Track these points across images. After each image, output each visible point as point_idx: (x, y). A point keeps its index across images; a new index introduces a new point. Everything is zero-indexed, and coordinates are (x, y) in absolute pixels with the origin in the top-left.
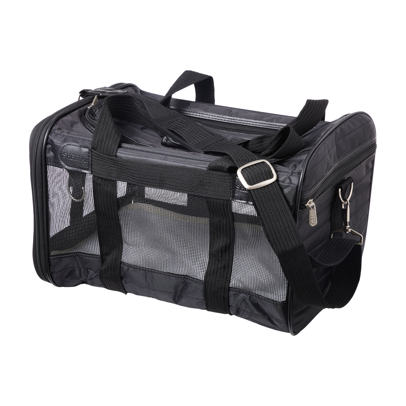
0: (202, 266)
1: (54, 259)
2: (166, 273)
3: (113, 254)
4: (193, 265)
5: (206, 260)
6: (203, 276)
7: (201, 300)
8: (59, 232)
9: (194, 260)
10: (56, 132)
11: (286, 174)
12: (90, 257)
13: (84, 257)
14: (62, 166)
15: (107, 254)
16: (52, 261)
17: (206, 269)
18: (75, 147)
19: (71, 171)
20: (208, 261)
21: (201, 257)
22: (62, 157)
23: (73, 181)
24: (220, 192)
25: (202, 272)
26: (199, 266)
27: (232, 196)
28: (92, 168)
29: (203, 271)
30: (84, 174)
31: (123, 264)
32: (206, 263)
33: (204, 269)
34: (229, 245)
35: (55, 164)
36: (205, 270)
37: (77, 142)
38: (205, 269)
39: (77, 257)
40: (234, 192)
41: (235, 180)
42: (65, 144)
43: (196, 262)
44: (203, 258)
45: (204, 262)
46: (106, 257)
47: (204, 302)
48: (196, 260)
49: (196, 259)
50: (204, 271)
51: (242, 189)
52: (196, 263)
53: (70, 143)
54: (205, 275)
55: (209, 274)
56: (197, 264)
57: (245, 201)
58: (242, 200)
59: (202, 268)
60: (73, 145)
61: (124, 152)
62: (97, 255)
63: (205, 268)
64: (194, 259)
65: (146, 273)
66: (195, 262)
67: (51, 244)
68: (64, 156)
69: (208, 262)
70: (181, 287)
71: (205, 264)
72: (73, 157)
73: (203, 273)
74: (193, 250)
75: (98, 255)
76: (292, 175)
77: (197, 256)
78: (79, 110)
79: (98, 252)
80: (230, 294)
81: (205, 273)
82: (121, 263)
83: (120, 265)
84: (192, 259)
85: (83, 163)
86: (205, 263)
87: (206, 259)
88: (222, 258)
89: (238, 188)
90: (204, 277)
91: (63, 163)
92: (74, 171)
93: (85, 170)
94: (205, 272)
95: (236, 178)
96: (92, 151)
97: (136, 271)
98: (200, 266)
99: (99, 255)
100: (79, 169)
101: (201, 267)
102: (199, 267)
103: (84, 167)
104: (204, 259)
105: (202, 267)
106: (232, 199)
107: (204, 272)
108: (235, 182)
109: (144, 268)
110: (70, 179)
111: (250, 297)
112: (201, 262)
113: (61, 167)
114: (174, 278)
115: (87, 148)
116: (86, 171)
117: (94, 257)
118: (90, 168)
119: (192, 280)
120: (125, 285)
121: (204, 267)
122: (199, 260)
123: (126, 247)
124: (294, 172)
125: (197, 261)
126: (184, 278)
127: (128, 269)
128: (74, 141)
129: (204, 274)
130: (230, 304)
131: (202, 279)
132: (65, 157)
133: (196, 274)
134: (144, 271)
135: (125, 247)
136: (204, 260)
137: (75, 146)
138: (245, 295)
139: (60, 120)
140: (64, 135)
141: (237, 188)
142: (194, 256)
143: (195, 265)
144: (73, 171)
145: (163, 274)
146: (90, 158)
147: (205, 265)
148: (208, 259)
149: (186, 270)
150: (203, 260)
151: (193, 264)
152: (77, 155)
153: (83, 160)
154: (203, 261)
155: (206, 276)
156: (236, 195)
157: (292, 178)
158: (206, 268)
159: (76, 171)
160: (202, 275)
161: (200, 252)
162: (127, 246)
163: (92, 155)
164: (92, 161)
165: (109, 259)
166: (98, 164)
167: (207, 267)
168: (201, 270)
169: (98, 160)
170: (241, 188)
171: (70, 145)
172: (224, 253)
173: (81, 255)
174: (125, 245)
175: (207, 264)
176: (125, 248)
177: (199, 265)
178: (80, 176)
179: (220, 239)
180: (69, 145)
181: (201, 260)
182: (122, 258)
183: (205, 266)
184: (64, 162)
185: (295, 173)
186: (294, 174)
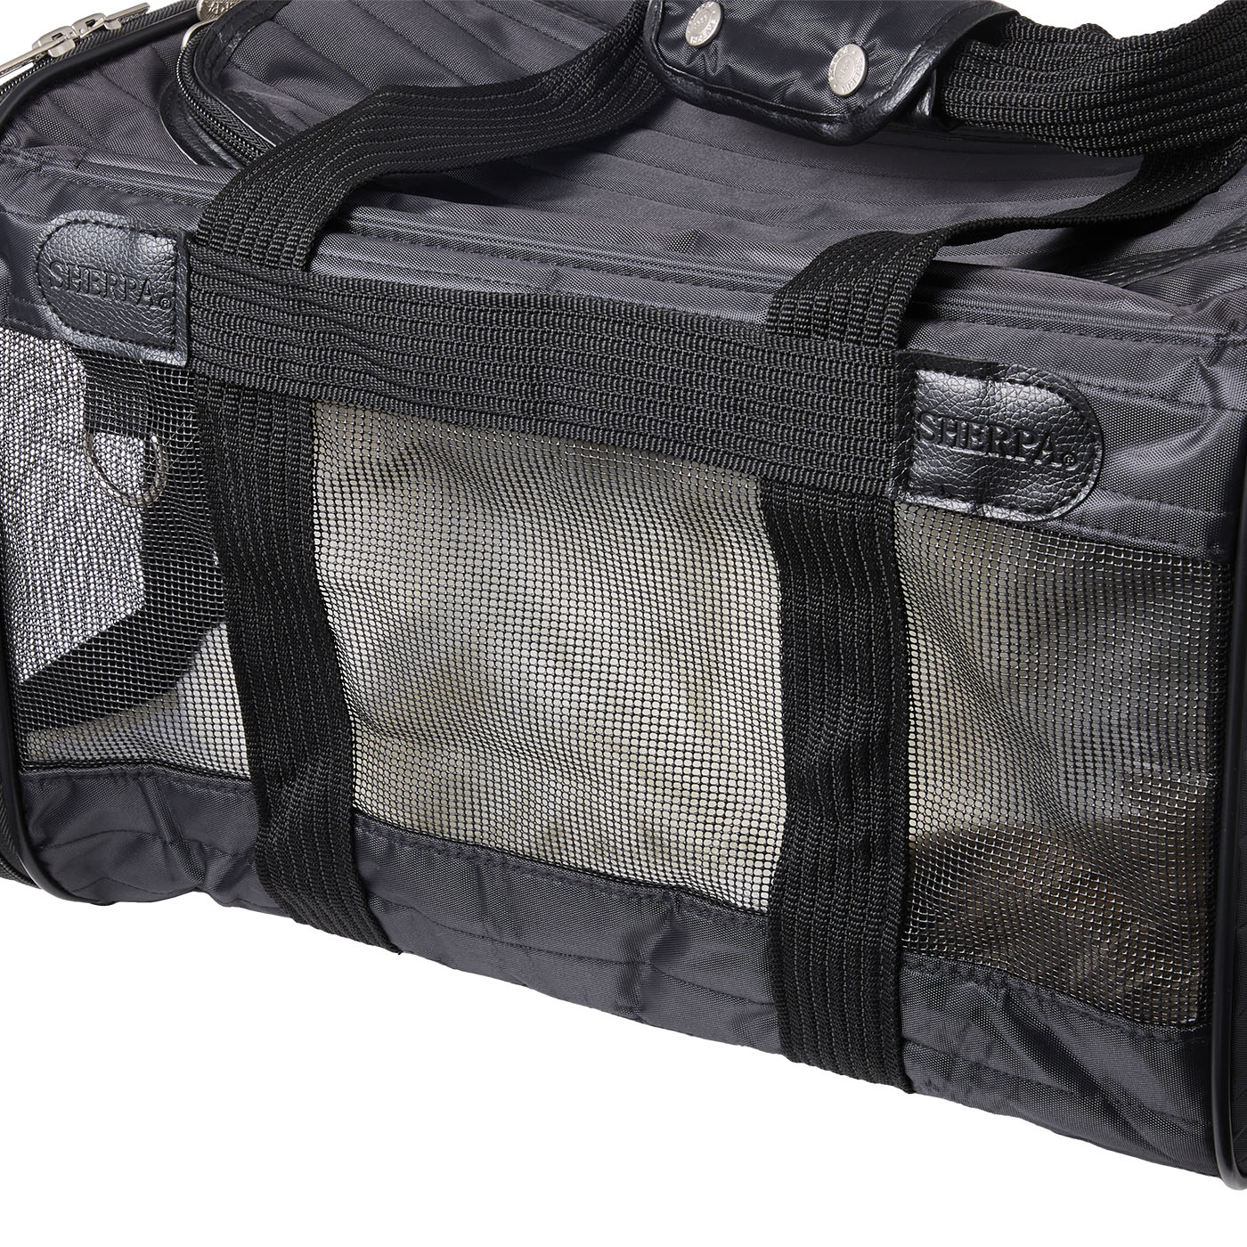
0: (753, 840)
1: (42, 779)
2: (576, 870)
3: (311, 776)
4: (708, 835)
5: (774, 811)
6: (761, 891)
7: (756, 1008)
8: (55, 663)
9: (712, 812)
10: (20, 160)
11: (1188, 350)
12: (207, 785)
13: (178, 785)
14: (48, 327)
15: (287, 774)
16: (32, 788)
17: (774, 854)
18: (109, 230)
19: (92, 352)
20: (783, 813)
21: (749, 792)
22: (44, 282)
23: (106, 404)
24: (832, 455)
25: (758, 872)
26: (739, 843)
27: (897, 472)
28: (190, 340)
29: (759, 864)
30: (154, 370)
31: (366, 824)
32: (772, 826)
33: (765, 853)
34: (884, 737)
35: (15, 321)
36: (773, 862)
37: (116, 209)
38: (769, 857)
39: (149, 784)
40: (906, 457)
41: (914, 386)
42: (61, 220)
43: (724, 817)
44: (758, 801)
45: (765, 818)
46: (281, 787)
47: (774, 1016)
48: (725, 809)
49: (721, 805)
50: (768, 865)
51: (951, 436)
52: (723, 825)
53: (84, 214)
54: (770, 885)
55: (792, 881)
56: (727, 829)
57: (964, 501)
58: (951, 497)
59: (756, 852)
60: (97, 223)
61: (347, 255)
62: (239, 778)
63: (770, 850)
64: (712, 804)
65: (478, 869)
66: (719, 820)
67: (28, 707)
68: (52, 282)
69: (782, 821)
70: (653, 941)
71: (768, 830)
72: (100, 285)
73: (763, 877)
74: (707, 757)
75: (242, 779)
76: (1218, 359)
77: (727, 787)
78: (155, 52)
79: (241, 764)
80: (903, 979)
81: (771, 877)
82: (353, 821)
83: (353, 832)
84: (703, 803)
85: (147, 315)
86: (769, 822)
87: (775, 803)
88: (852, 803)
89: (930, 432)
90: (765, 895)
91: (49, 315)
92: (106, 355)
93: (155, 347)
94: (771, 869)
95: (916, 377)
96: (189, 254)
97: (430, 862)
98: (743, 839)
99: (246, 779)
100: (130, 346)
101: (752, 847)
102: (742, 847)
103: (155, 331)
104: (762, 806)
105: (756, 844)
106: (895, 493)
107: (767, 873)
108: (914, 397)
109: (466, 843)
110: (94, 394)
111: (1007, 998)
112: (751, 820)
113: (45, 333)
114: (614, 897)
115: (167, 234)
116: (163, 354)
117: (223, 786)
118: (181, 339)
119: (707, 910)
120: (385, 919)
121: (766, 845)
122: (739, 807)
123: (372, 744)
124: (1231, 338)
125: (729, 814)
126: (666, 898)
127: (391, 848)
128: (102, 205)
129: (766, 881)
130: (908, 1030)
131: (760, 905)
132: (60, 285)
133: (723, 881)
134: (468, 858)
135: (366, 742)
136: (766, 810)
137: (109, 226)
138: (983, 990)
139: (45, 99)
140: (56, 177)
141: (921, 435)
142: (714, 789)
143: (717, 836)
144: (100, 353)
145: (561, 879)
146: (182, 288)
147: (771, 834)
148: (784, 805)
149: (670, 860)
150: (757, 808)
151: (709, 827)
152: (116, 273)
153: (147, 298)
154: (761, 813)
155: (777, 892)
156: (920, 469)
157: (1219, 371)
158: (778, 851)
159: (113, 357)
160: (756, 888)
161: (742, 768)
162: (372, 738)
163: (190, 269)
164: (189, 304)
165: (295, 796)
166: (220, 313)
167: (779, 843)
168: (750, 863)
169: (222, 295)
170: (942, 432)
171: (85, 222)
172: (859, 781)
173: (167, 775)
174: (366, 735)
175: (781, 828)
176: (365, 749)
177: (740, 834)
178: (139, 379)
179: (837, 709)
180: (76, 222)
181: (748, 808)
182: (357, 795)
183: (770, 842)
184: (54, 311)
185: (1235, 344)
186: (1230, 351)
